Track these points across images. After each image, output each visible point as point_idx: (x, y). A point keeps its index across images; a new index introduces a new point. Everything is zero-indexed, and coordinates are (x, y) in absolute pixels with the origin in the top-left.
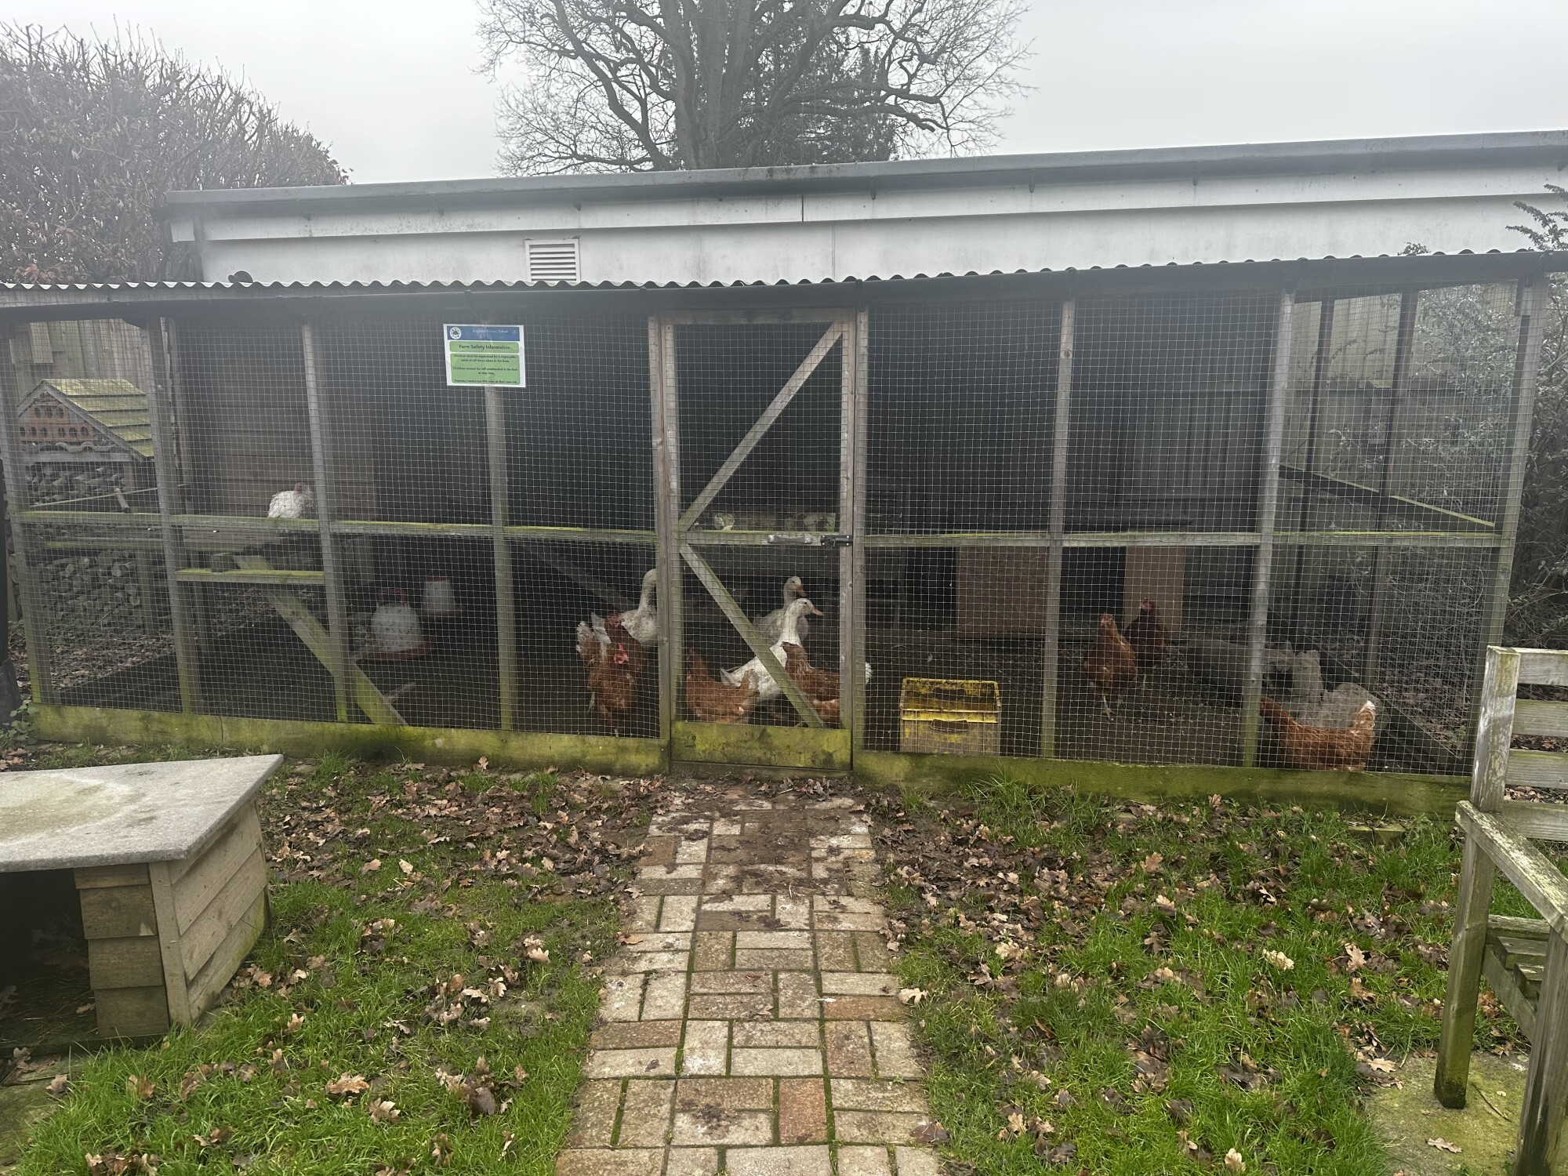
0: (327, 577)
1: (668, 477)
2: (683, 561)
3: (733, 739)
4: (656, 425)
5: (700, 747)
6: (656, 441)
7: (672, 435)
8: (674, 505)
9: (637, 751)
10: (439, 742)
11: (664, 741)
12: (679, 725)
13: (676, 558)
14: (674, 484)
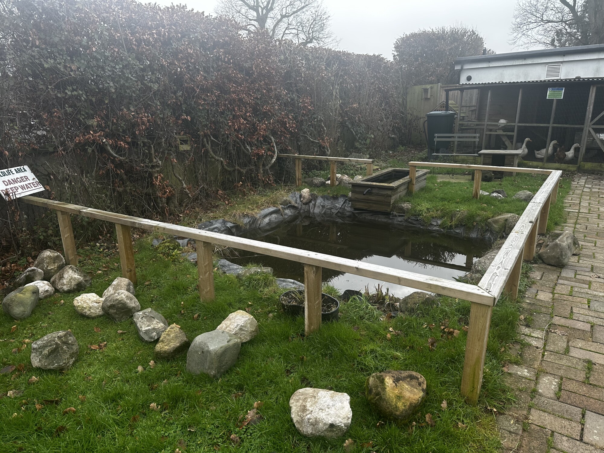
0: (515, 134)
1: (589, 115)
2: (589, 131)
3: (594, 166)
4: (589, 105)
5: (586, 167)
6: (588, 108)
7: (592, 107)
8: (589, 121)
9: (572, 167)
10: (530, 164)
11: (578, 165)
12: (582, 163)
13: (588, 130)
14: (590, 116)
